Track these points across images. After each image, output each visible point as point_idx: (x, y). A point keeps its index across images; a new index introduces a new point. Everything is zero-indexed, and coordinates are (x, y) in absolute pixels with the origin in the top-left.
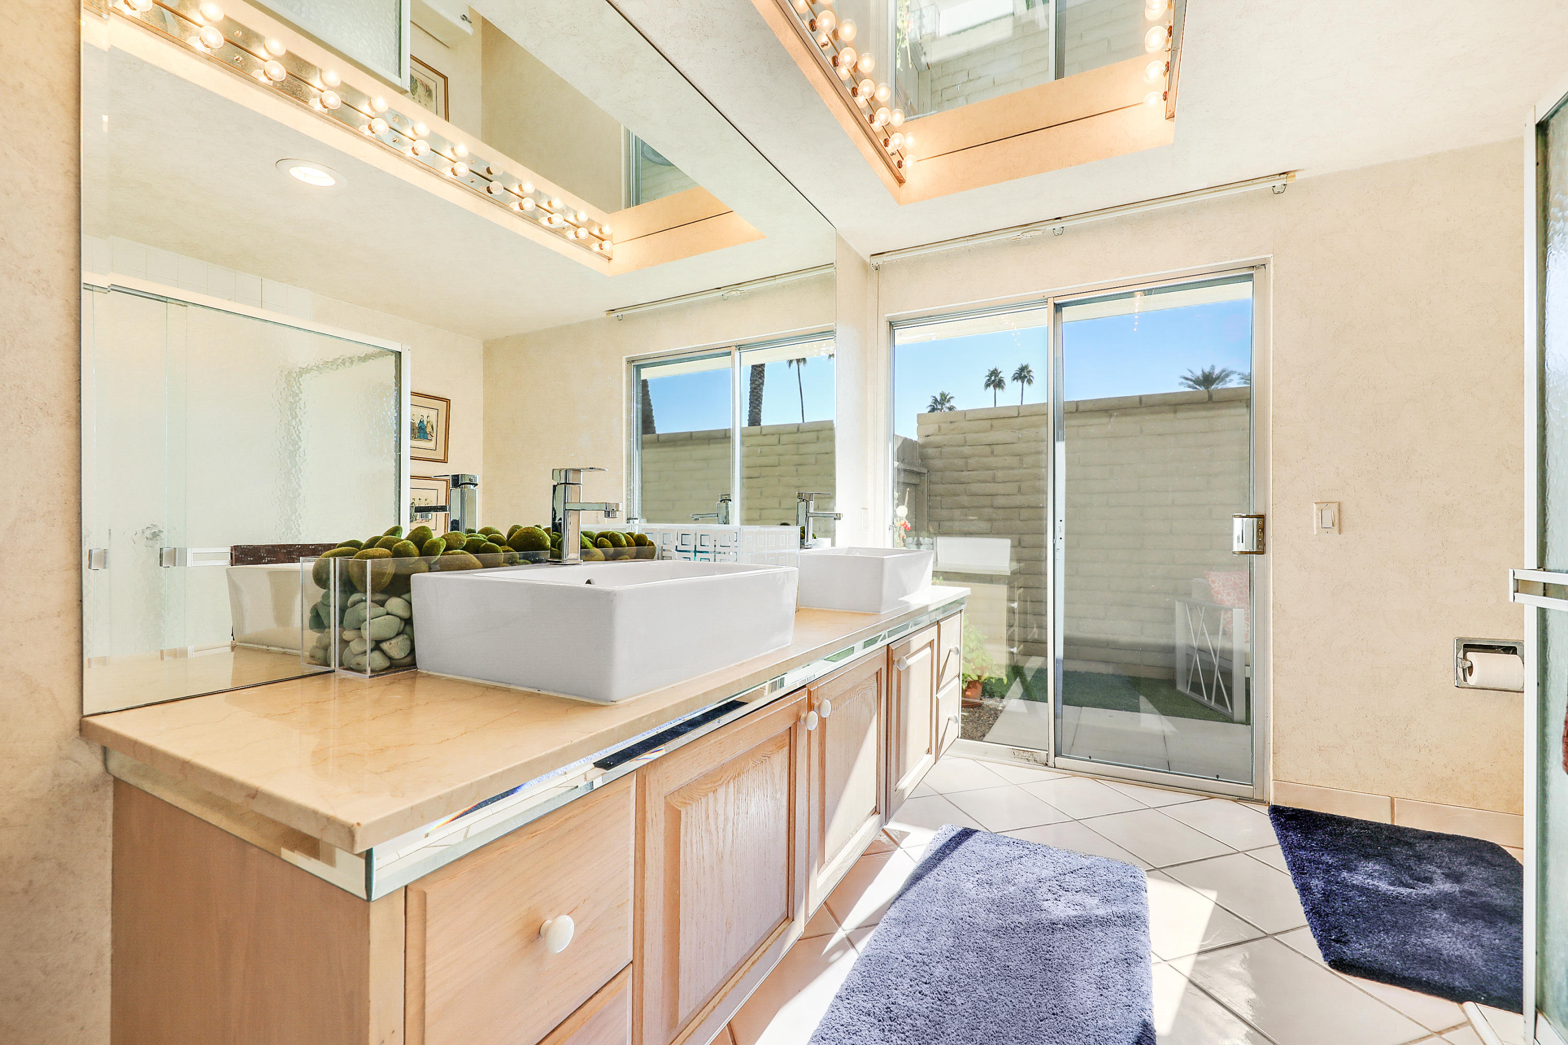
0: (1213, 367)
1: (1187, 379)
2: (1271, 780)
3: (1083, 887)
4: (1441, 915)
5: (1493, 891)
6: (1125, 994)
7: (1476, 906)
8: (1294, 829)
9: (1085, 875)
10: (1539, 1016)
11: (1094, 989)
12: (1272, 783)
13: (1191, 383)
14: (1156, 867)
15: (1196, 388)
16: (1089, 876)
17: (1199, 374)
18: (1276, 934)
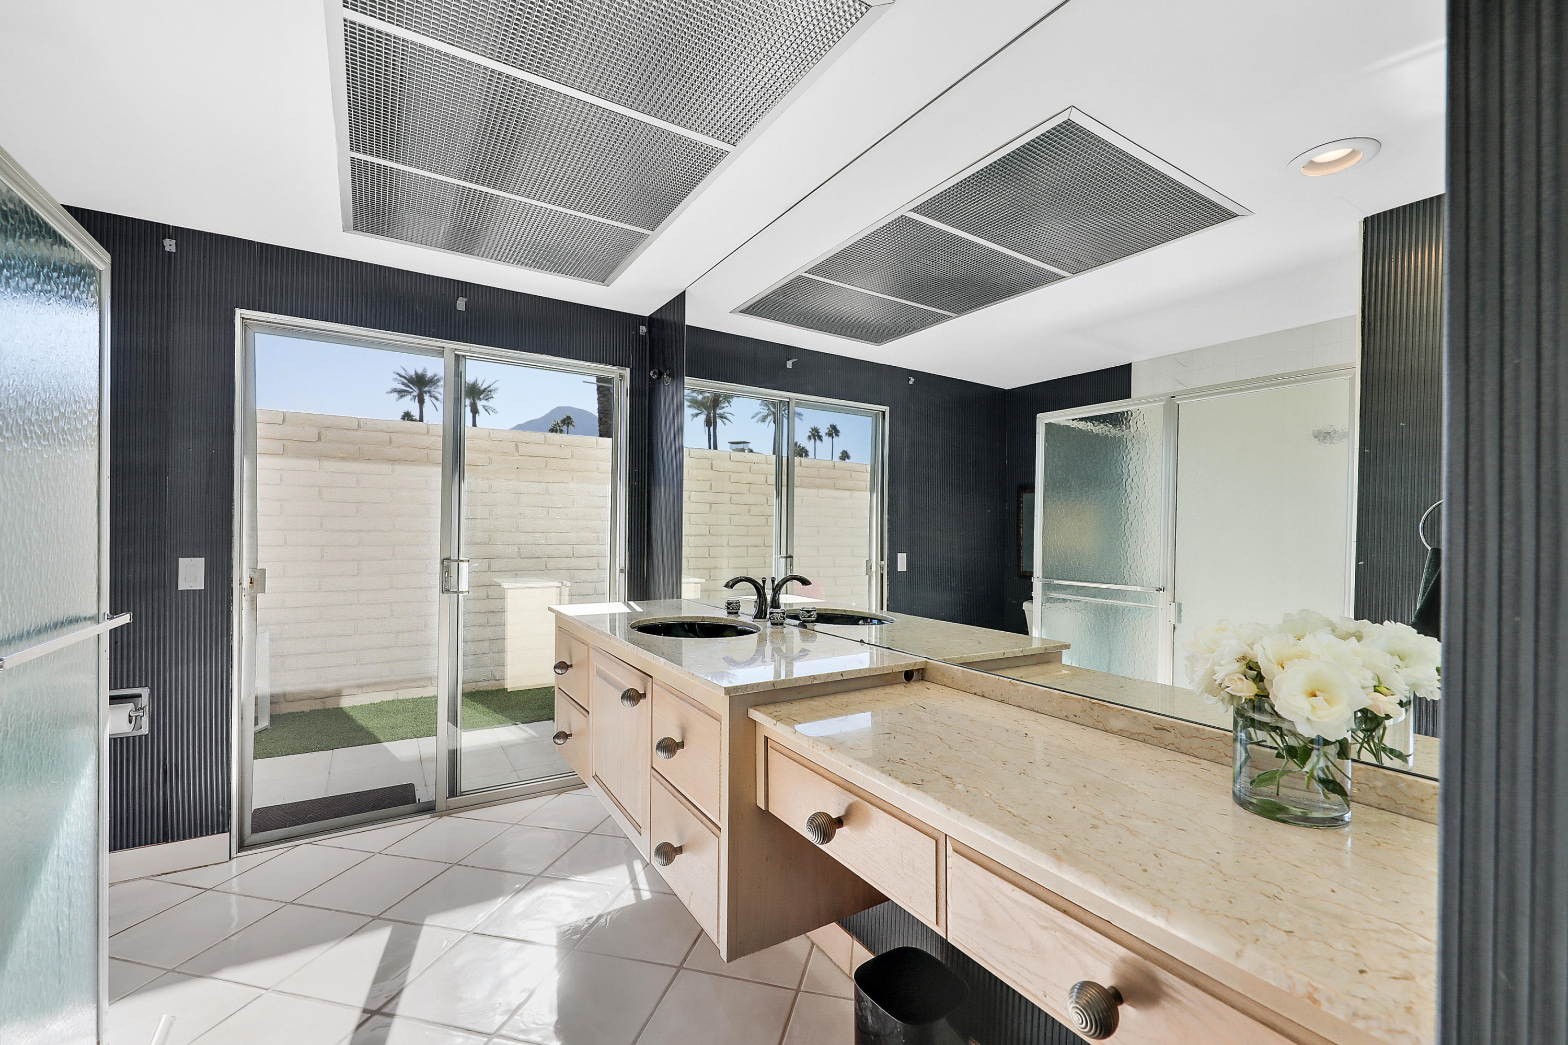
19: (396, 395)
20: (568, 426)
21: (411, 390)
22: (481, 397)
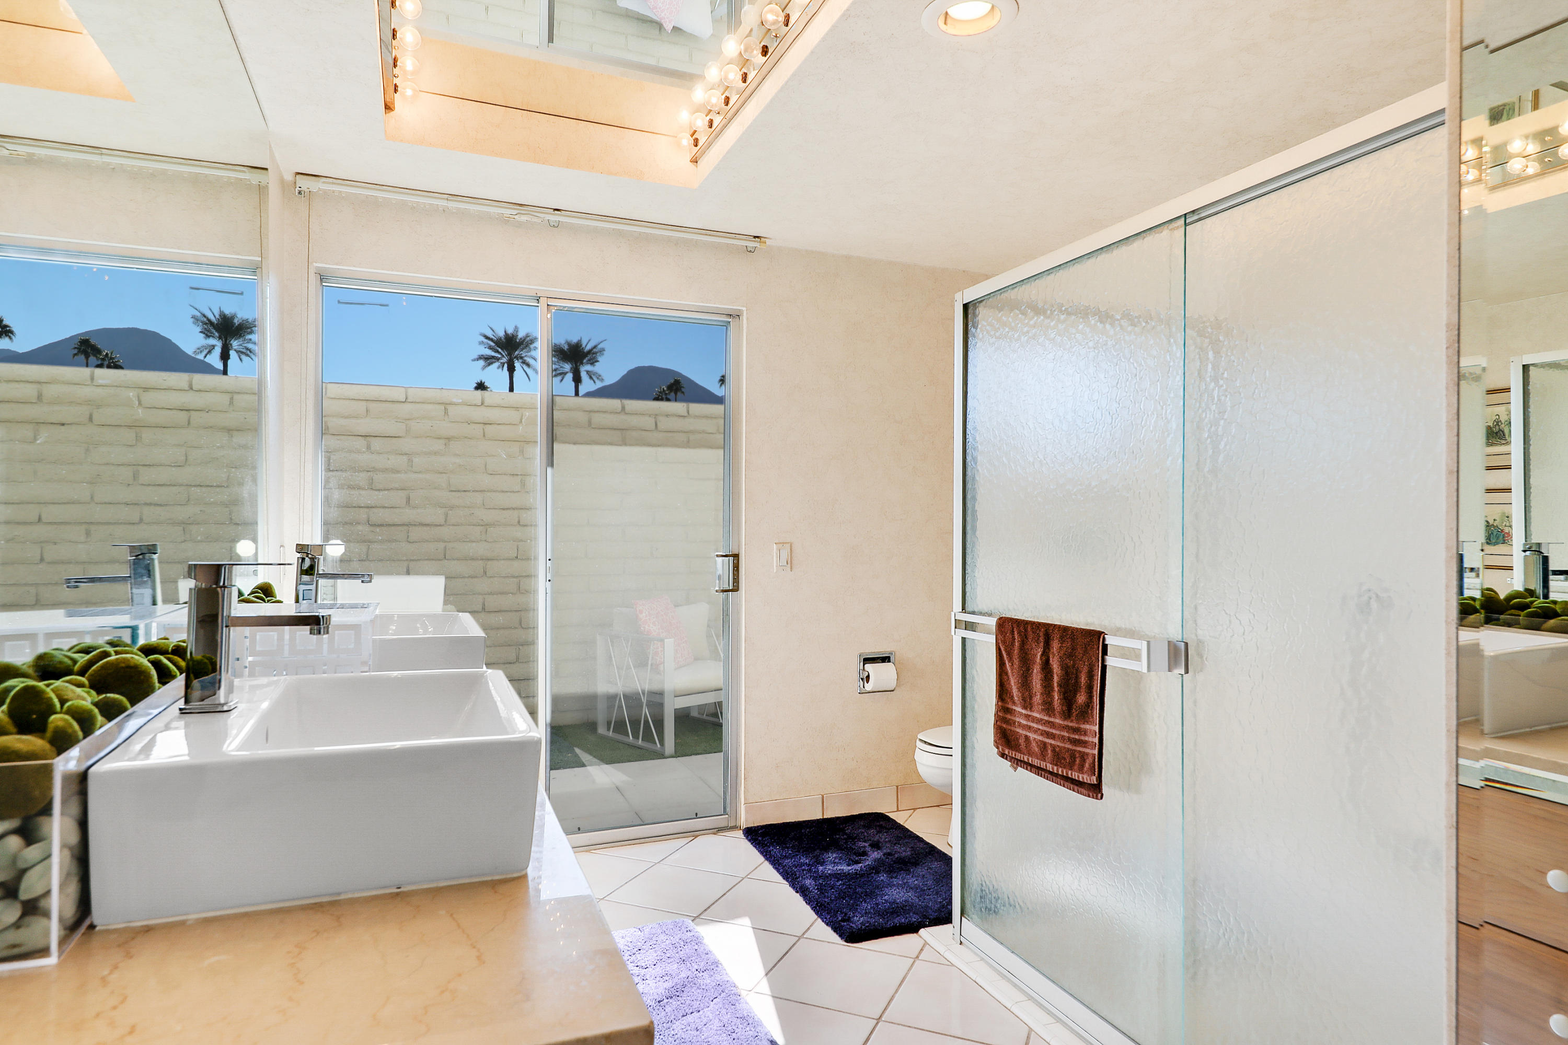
0: (516, 329)
1: (487, 338)
2: (742, 804)
3: (656, 958)
4: (883, 876)
5: (897, 848)
6: (748, 1029)
7: (895, 862)
8: (772, 844)
9: (651, 947)
10: (963, 918)
11: (726, 1038)
12: (743, 807)
13: (492, 344)
14: (695, 915)
15: (498, 352)
16: (654, 946)
17: (501, 334)
18: (804, 934)
19: (482, 363)
20: (676, 394)
21: (499, 356)
22: (585, 361)
